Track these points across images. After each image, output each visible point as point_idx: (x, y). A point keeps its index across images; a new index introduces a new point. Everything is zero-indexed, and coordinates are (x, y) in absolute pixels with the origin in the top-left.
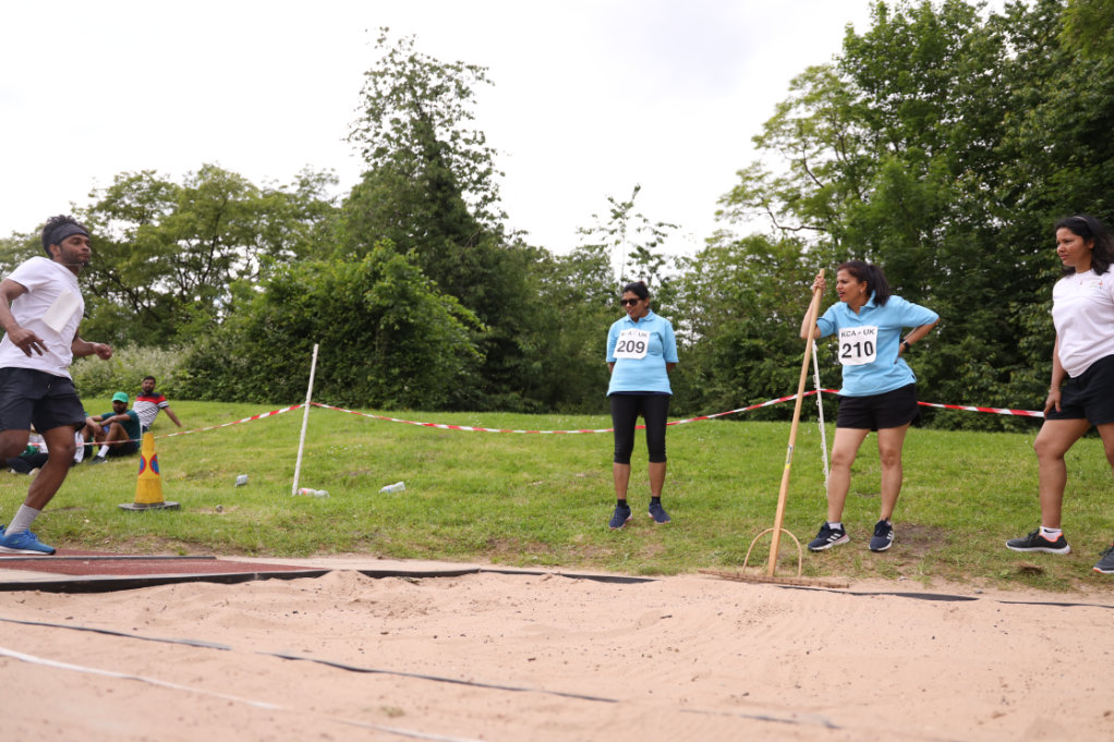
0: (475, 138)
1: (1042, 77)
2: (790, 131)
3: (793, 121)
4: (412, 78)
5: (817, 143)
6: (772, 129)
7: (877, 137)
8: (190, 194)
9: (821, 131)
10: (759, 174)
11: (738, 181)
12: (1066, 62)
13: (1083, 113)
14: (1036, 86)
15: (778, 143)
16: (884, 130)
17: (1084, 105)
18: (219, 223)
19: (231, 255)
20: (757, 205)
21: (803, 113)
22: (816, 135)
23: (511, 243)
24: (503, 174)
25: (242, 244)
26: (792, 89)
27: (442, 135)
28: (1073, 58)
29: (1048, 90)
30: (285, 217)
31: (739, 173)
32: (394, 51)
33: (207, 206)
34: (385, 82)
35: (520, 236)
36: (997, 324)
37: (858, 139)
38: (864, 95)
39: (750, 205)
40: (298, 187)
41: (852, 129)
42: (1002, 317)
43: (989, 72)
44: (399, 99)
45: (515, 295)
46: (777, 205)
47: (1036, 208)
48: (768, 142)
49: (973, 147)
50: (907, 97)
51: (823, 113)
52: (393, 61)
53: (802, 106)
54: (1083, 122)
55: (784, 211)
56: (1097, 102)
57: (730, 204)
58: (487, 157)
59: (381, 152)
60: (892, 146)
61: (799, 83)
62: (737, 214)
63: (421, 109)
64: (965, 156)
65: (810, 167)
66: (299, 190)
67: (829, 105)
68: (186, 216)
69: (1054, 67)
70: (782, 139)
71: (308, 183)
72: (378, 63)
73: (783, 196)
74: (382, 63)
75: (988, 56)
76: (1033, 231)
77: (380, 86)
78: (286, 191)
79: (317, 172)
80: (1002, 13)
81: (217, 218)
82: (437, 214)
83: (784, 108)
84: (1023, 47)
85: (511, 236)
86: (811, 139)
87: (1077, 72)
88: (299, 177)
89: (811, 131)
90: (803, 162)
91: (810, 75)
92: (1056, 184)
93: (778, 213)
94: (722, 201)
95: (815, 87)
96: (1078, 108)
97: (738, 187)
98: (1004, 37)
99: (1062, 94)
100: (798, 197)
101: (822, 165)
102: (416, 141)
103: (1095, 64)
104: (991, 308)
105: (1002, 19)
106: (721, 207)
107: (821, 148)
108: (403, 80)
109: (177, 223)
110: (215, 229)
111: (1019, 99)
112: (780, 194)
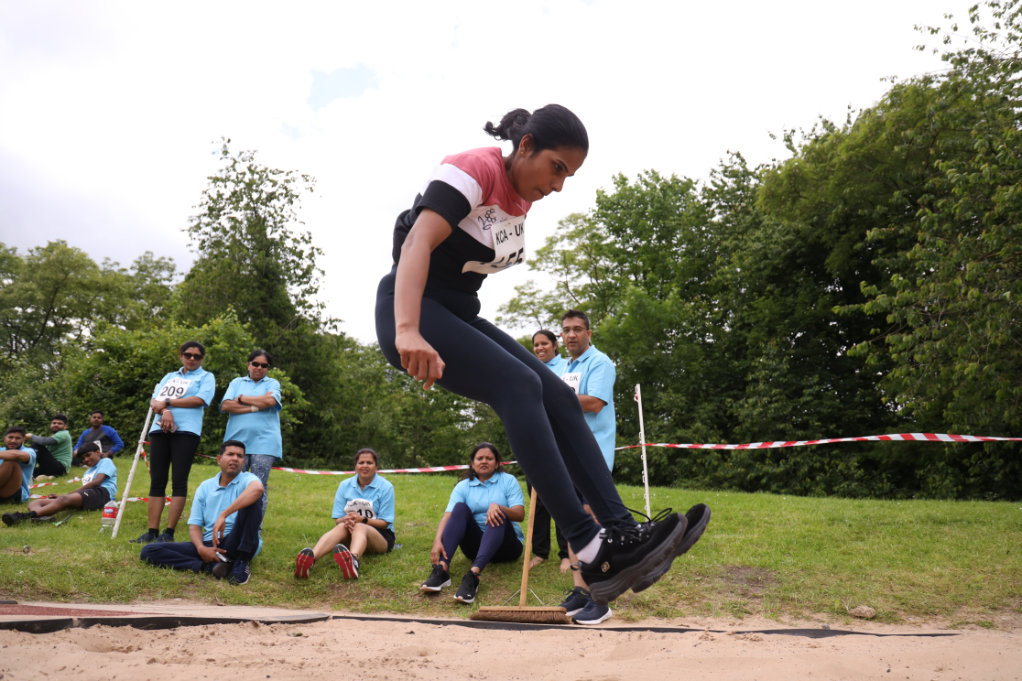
0: (303, 238)
1: (742, 233)
2: (556, 259)
3: (558, 251)
4: (249, 185)
5: (577, 270)
6: (542, 256)
7: (622, 270)
8: (33, 268)
9: (580, 262)
10: (532, 291)
11: (515, 295)
12: (756, 224)
13: (768, 261)
14: (737, 239)
15: (547, 267)
16: (627, 264)
17: (770, 256)
18: (58, 295)
19: (66, 326)
20: (529, 316)
21: (568, 246)
22: (576, 264)
23: (327, 329)
24: (323, 272)
25: (77, 316)
26: (560, 228)
27: (272, 235)
28: (761, 222)
29: (746, 241)
30: (120, 295)
31: (516, 288)
32: (235, 162)
33: (48, 279)
34: (226, 186)
35: (334, 323)
36: (717, 415)
37: (607, 270)
38: (612, 238)
39: (524, 314)
40: (136, 271)
41: (603, 262)
42: (719, 408)
43: (704, 228)
44: (238, 202)
45: (328, 373)
46: (545, 316)
47: (741, 328)
48: (538, 265)
49: (693, 283)
50: (644, 242)
51: (583, 247)
52: (234, 170)
53: (566, 241)
54: (770, 268)
55: (549, 321)
56: (779, 253)
57: (508, 312)
58: (311, 255)
59: (217, 244)
60: (633, 278)
61: (565, 224)
62: (513, 320)
63: (256, 212)
64: (687, 287)
65: (571, 288)
66: (137, 275)
67: (587, 242)
68: (26, 285)
69: (748, 228)
70: (550, 265)
71: (146, 267)
72: (221, 171)
73: (550, 310)
74: (225, 172)
75: (701, 216)
76: (739, 343)
77: (222, 190)
78: (124, 273)
79: (155, 259)
80: (710, 186)
81: (56, 291)
82: (263, 299)
83: (552, 241)
84: (725, 212)
85: (325, 324)
86: (572, 266)
87: (765, 230)
88: (138, 263)
89: (572, 260)
90: (566, 285)
91: (573, 219)
92: (756, 309)
93: (545, 322)
94: (501, 310)
95: (576, 228)
96: (766, 257)
97: (514, 300)
98: (712, 203)
99: (757, 245)
100: (562, 309)
101: (580, 289)
102: (249, 237)
103: (778, 225)
104: (711, 401)
105: (711, 190)
106: (500, 314)
107: (580, 275)
108: (242, 185)
109: (16, 290)
110: (52, 301)
111: (726, 248)
112: (547, 308)
